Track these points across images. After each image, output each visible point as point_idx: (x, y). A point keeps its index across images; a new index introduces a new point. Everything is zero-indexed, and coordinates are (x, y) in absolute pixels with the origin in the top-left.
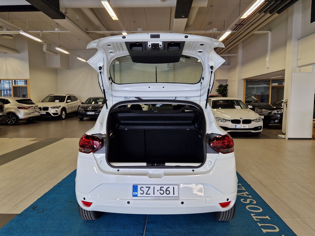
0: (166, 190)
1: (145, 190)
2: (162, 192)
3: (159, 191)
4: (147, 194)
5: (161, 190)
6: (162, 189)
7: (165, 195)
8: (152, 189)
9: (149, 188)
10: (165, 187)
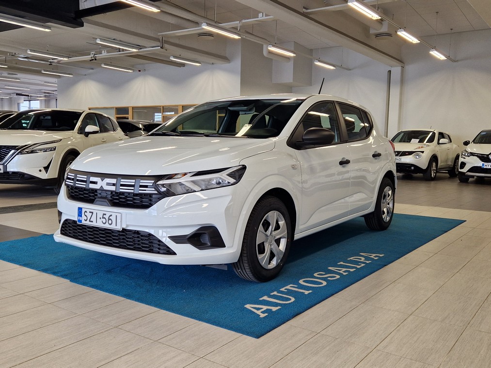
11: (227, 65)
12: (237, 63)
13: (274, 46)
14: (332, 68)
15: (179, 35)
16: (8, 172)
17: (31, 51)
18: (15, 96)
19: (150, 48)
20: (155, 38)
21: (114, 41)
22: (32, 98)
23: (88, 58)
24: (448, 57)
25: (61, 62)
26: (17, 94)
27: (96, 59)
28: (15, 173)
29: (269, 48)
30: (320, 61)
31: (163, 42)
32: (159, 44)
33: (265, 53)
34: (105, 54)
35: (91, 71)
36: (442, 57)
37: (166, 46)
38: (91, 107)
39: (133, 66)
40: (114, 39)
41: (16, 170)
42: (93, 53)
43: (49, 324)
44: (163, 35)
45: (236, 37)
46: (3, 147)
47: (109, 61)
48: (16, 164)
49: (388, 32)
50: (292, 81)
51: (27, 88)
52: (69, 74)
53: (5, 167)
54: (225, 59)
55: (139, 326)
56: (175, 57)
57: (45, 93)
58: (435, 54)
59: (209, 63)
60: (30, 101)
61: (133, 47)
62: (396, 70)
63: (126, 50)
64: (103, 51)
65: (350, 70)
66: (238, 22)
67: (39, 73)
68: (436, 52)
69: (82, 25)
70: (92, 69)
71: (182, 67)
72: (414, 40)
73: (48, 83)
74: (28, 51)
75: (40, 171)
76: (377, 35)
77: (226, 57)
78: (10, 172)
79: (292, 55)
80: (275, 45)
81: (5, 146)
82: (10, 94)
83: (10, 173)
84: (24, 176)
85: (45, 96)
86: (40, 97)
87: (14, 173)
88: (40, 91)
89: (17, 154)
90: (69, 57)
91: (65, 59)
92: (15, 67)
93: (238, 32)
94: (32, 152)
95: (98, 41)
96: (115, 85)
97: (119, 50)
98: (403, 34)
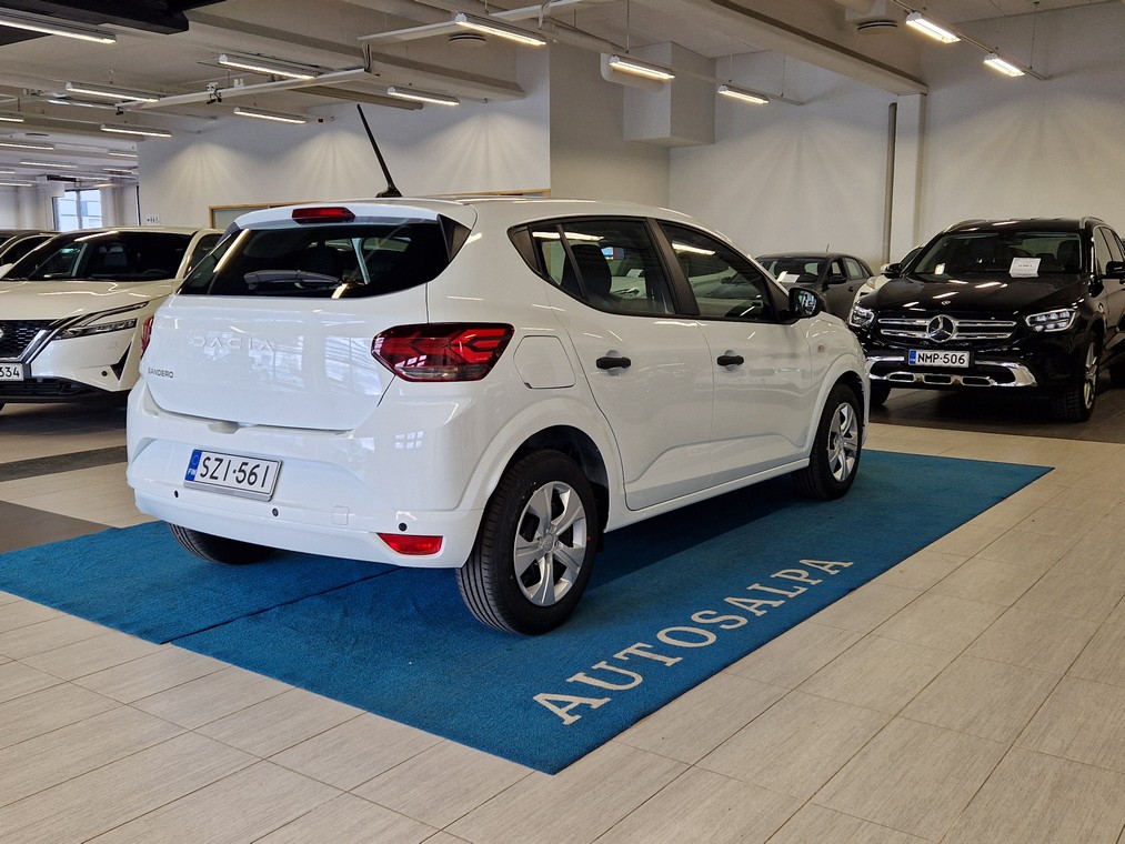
0: (252, 473)
1: (212, 465)
2: (241, 476)
3: (237, 474)
4: (212, 477)
5: (241, 470)
6: (243, 467)
7: (245, 485)
8: (225, 464)
9: (221, 461)
10: (252, 463)
11: (517, 103)
12: (541, 99)
13: (623, 59)
14: (760, 101)
15: (405, 38)
16: (35, 379)
17: (75, 85)
18: (45, 181)
19: (343, 72)
20: (352, 48)
21: (258, 58)
22: (83, 184)
23: (203, 96)
24: (1028, 70)
25: (143, 107)
26: (51, 178)
27: (220, 100)
28: (50, 382)
29: (614, 64)
30: (731, 88)
31: (370, 58)
32: (359, 61)
33: (604, 73)
34: (239, 88)
35: (212, 123)
36: (1013, 71)
37: (377, 65)
38: (214, 205)
39: (305, 110)
40: (259, 55)
41: (50, 374)
42: (213, 84)
43: (125, 753)
44: (369, 41)
45: (536, 42)
46: (21, 324)
47: (251, 103)
48: (52, 361)
49: (889, 18)
50: (668, 136)
51: (70, 164)
52: (164, 132)
53: (28, 369)
54: (514, 88)
55: (315, 757)
56: (399, 89)
57: (112, 172)
58: (998, 64)
59: (478, 100)
60: (78, 191)
61: (303, 71)
62: (909, 104)
63: (288, 78)
64: (236, 81)
65: (802, 104)
66: (540, 7)
67: (94, 130)
68: (998, 61)
69: (186, 28)
70: (214, 118)
71: (415, 110)
72: (947, 37)
73: (118, 151)
74: (69, 85)
75: (105, 374)
76: (863, 25)
77: (517, 85)
78: (40, 378)
79: (665, 76)
80: (626, 55)
81: (25, 323)
82: (33, 177)
83: (40, 381)
84: (69, 386)
85: (113, 180)
86: (103, 182)
87: (47, 381)
88: (100, 170)
89: (53, 339)
90: (160, 96)
91: (151, 100)
92: (42, 119)
93: (540, 32)
94: (85, 333)
95: (224, 61)
96: (267, 153)
97: (273, 78)
98: (921, 25)
